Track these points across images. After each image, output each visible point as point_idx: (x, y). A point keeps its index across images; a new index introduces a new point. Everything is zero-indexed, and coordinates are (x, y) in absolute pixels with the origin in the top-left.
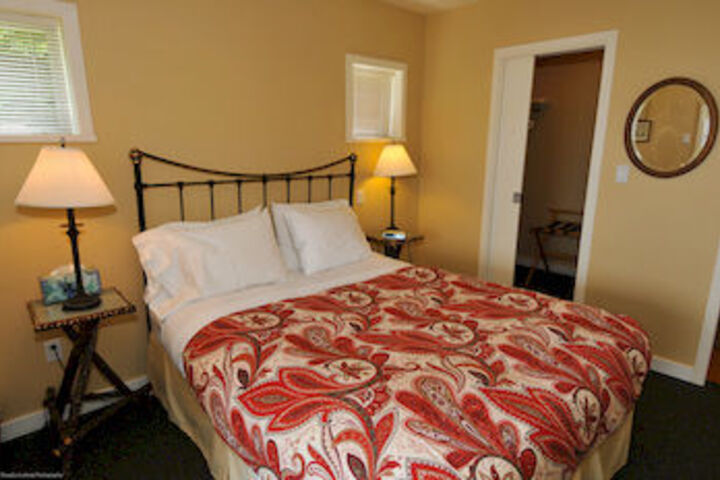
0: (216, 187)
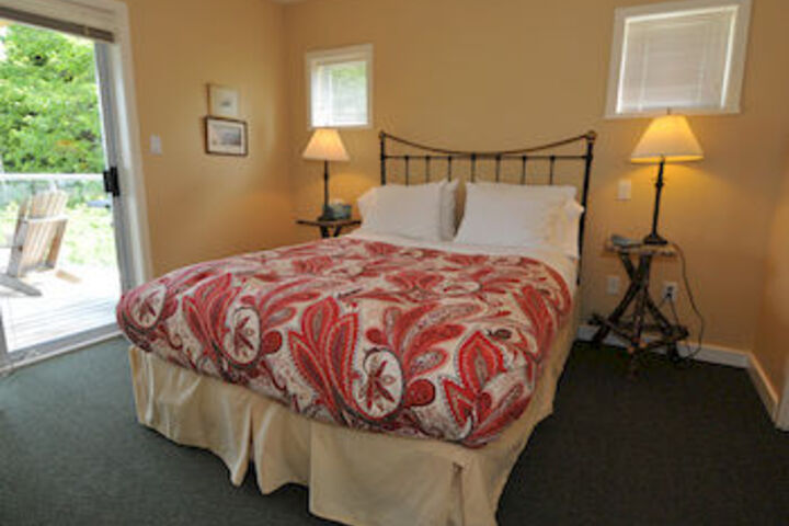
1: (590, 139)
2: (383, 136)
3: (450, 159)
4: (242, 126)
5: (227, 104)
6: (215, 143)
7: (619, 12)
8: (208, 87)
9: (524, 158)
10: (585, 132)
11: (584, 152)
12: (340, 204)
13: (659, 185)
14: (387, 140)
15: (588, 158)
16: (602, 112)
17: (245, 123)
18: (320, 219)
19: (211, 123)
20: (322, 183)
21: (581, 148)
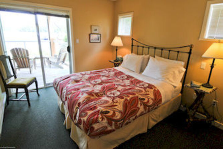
0: (144, 48)
1: (191, 47)
2: (133, 39)
3: (149, 48)
4: (99, 35)
5: (96, 30)
6: (92, 40)
7: (208, 2)
8: (91, 26)
9: (170, 51)
10: (189, 44)
11: (189, 51)
12: (120, 57)
13: (212, 67)
14: (134, 41)
15: (190, 53)
16: (199, 38)
17: (100, 35)
18: (115, 61)
19: (91, 35)
20: (115, 52)
21: (188, 49)
